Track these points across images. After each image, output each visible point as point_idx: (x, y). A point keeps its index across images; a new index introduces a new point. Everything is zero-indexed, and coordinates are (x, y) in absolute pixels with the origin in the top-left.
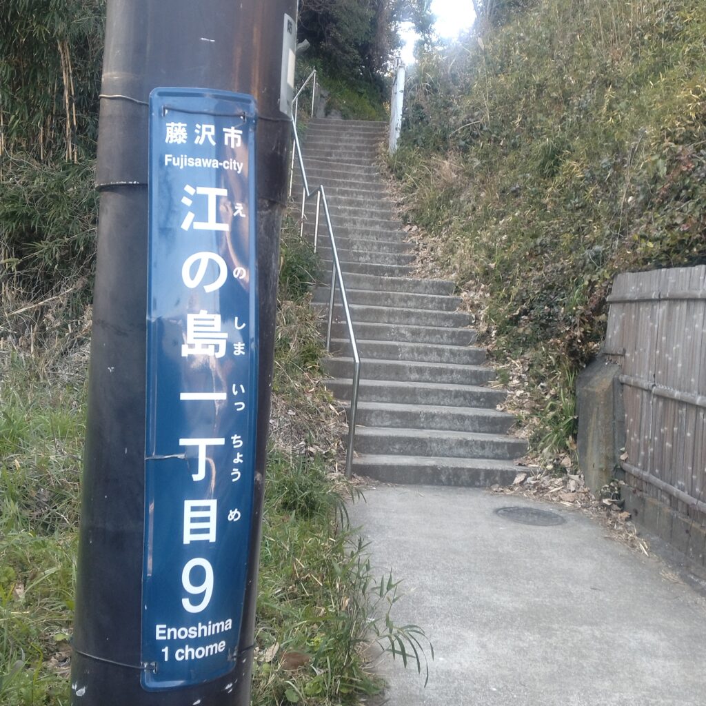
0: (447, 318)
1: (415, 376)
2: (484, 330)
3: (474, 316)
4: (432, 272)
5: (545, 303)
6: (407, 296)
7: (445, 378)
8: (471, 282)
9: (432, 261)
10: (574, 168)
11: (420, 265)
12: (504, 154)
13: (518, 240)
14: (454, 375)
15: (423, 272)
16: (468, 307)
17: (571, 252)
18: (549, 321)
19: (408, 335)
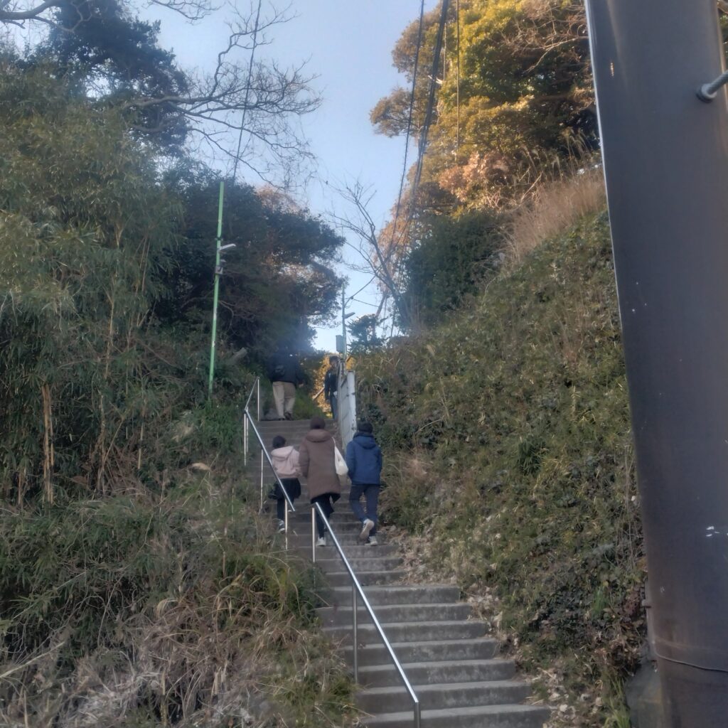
0: (463, 629)
1: (452, 701)
2: (505, 638)
3: (489, 624)
4: (425, 575)
5: (564, 605)
6: (417, 609)
7: (482, 699)
8: (474, 585)
9: (422, 563)
10: (556, 465)
11: (409, 568)
12: (473, 450)
13: (513, 539)
14: (492, 695)
15: (415, 575)
16: (480, 614)
17: (576, 551)
18: (573, 625)
19: (431, 653)
